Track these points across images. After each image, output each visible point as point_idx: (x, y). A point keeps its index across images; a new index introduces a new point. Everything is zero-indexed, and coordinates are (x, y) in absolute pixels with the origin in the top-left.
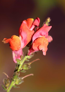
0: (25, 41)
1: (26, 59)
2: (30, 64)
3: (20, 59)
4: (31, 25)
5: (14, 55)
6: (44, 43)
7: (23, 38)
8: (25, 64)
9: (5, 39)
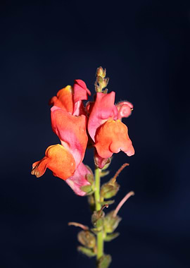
0: (78, 147)
2: (113, 182)
3: (88, 183)
4: (72, 103)
5: (71, 183)
6: (117, 134)
7: (70, 143)
8: (103, 186)
9: (34, 165)
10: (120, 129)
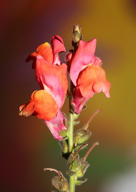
0: (59, 92)
1: (75, 123)
3: (65, 128)
4: (52, 56)
5: (51, 126)
7: (54, 88)
10: (101, 72)
